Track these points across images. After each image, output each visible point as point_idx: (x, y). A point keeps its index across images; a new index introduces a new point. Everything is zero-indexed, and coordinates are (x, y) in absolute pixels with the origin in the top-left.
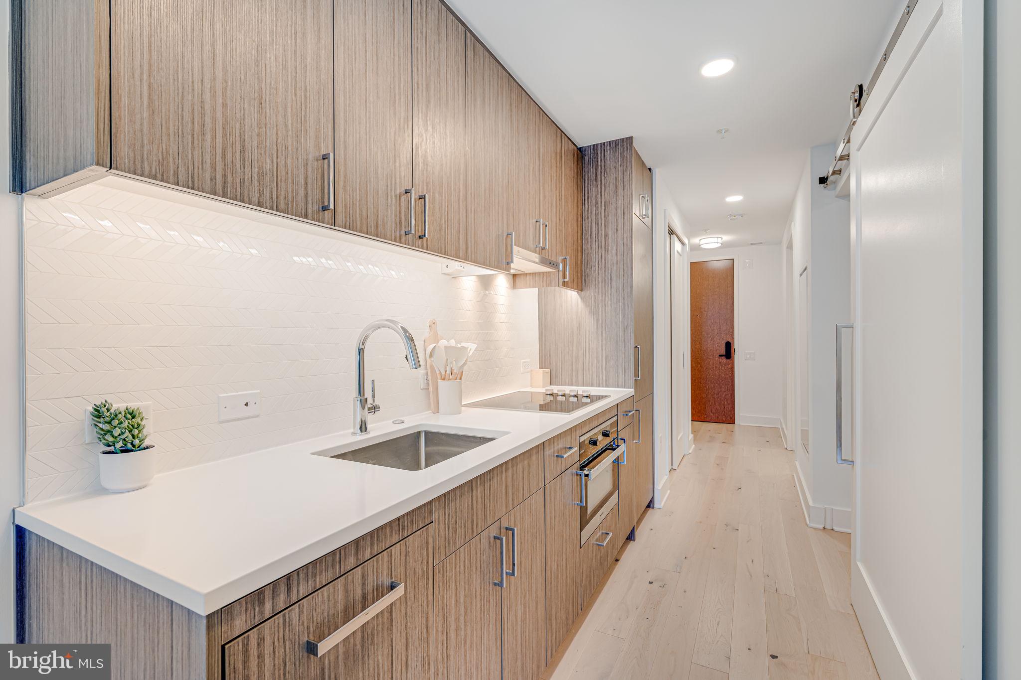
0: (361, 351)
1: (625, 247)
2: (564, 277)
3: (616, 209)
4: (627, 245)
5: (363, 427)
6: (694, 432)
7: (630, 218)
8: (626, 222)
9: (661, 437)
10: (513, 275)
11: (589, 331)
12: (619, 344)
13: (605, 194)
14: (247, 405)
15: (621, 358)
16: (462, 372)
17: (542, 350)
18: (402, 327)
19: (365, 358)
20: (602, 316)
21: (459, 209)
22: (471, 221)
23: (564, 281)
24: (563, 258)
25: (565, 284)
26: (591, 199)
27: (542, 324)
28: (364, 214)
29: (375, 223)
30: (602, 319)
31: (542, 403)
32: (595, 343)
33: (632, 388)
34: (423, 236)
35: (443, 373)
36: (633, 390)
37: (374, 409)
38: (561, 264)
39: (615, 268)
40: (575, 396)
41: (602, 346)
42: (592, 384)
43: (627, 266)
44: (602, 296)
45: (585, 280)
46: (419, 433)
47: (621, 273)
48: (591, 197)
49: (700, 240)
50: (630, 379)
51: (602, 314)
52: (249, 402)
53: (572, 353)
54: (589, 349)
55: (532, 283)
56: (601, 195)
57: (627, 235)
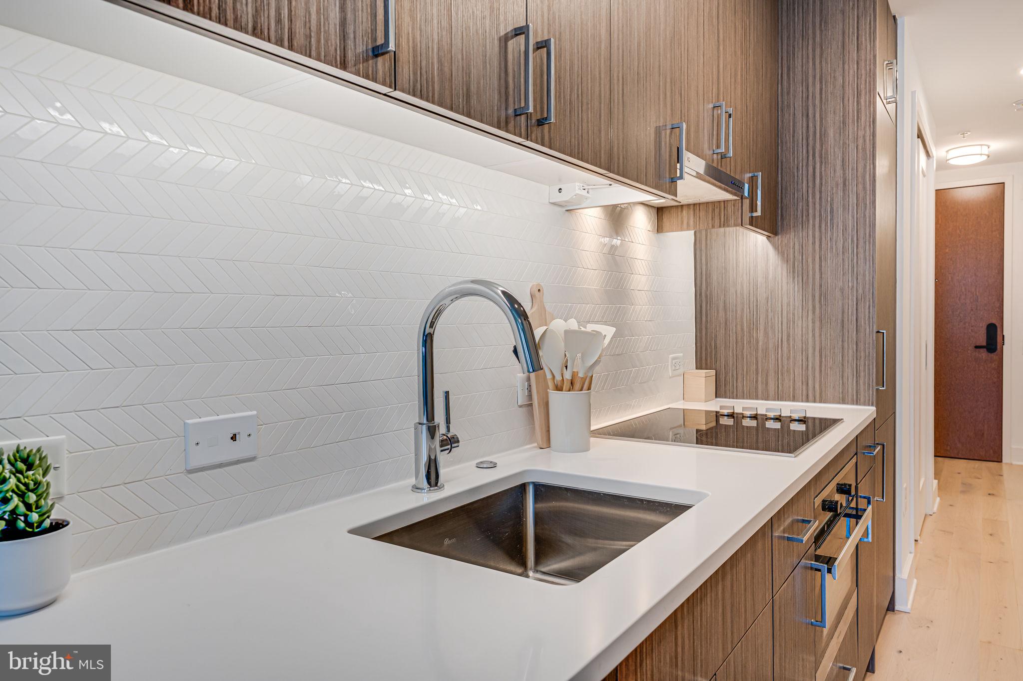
0: (428, 340)
1: (860, 155)
2: (753, 208)
3: (843, 87)
4: (864, 149)
5: (432, 476)
6: (937, 474)
7: (870, 102)
8: (863, 108)
9: (906, 488)
10: (658, 208)
11: (788, 304)
12: (846, 326)
13: (821, 62)
14: (234, 438)
15: (850, 351)
16: (592, 376)
17: (701, 338)
18: (504, 293)
19: (434, 350)
20: (814, 279)
21: (600, 74)
22: (618, 99)
23: (752, 217)
24: (751, 175)
25: (753, 222)
26: (794, 72)
27: (701, 295)
28: (446, 69)
29: (465, 89)
30: (814, 284)
31: (704, 428)
32: (800, 325)
33: (872, 405)
34: (543, 119)
35: (558, 378)
36: (874, 408)
37: (450, 442)
38: (746, 186)
39: (840, 193)
40: (777, 419)
41: (813, 330)
42: (794, 397)
43: (864, 188)
44: (814, 243)
45: (782, 215)
46: (523, 487)
47: (853, 199)
48: (794, 68)
49: (947, 151)
50: (869, 389)
51: (814, 275)
52: (239, 433)
53: (757, 342)
54: (788, 336)
55: (691, 223)
56: (814, 64)
57: (865, 132)
